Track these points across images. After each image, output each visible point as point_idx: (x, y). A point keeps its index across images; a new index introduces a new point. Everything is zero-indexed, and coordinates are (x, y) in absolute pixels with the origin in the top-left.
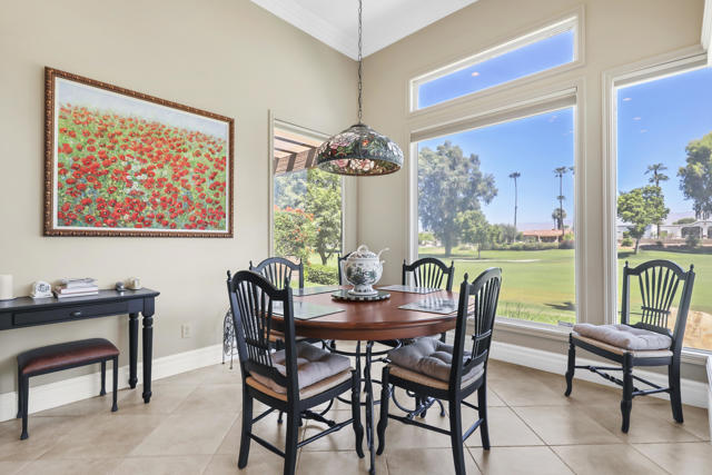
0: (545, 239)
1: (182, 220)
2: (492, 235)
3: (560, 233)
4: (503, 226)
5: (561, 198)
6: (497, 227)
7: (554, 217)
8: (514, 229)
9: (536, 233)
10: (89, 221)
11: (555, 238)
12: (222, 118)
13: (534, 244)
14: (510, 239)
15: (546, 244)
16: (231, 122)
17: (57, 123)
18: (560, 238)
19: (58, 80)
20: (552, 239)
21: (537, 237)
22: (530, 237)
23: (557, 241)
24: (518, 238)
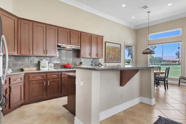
0: (172, 62)
1: (116, 60)
2: (155, 60)
3: (179, 59)
4: (158, 57)
5: (179, 48)
6: (156, 58)
7: (176, 54)
8: (162, 59)
9: (170, 60)
10: (108, 61)
11: (177, 61)
12: (119, 44)
13: (169, 63)
14: (161, 62)
15: (173, 63)
16: (121, 45)
17: (106, 48)
18: (179, 61)
19: (106, 43)
20: (176, 61)
21: (170, 61)
22: (168, 61)
23: (177, 62)
24: (163, 61)
